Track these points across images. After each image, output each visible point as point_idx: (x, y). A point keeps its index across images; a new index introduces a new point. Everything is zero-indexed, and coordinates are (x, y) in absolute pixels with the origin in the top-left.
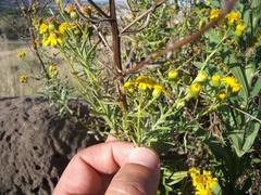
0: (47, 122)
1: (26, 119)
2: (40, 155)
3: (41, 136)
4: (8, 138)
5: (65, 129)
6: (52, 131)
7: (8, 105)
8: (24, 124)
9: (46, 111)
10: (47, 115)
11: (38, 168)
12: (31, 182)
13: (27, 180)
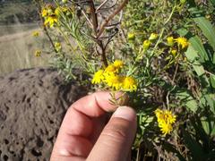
0: (57, 87)
1: (41, 85)
2: (53, 113)
3: (54, 97)
4: (29, 100)
5: (71, 92)
6: (61, 94)
7: (27, 75)
8: (40, 89)
9: (56, 78)
10: (57, 82)
11: (52, 122)
12: (47, 133)
13: (44, 132)
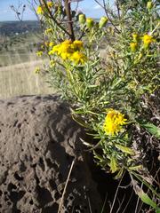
0: (48, 116)
1: (33, 112)
2: (40, 140)
3: (42, 126)
4: (20, 125)
5: (61, 122)
6: (51, 123)
7: (24, 101)
8: (31, 116)
9: (49, 107)
10: (49, 110)
11: (37, 149)
12: (31, 159)
13: (29, 158)
